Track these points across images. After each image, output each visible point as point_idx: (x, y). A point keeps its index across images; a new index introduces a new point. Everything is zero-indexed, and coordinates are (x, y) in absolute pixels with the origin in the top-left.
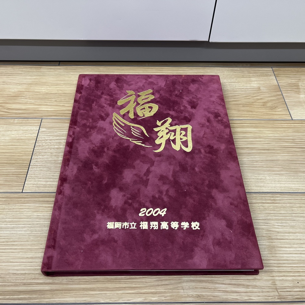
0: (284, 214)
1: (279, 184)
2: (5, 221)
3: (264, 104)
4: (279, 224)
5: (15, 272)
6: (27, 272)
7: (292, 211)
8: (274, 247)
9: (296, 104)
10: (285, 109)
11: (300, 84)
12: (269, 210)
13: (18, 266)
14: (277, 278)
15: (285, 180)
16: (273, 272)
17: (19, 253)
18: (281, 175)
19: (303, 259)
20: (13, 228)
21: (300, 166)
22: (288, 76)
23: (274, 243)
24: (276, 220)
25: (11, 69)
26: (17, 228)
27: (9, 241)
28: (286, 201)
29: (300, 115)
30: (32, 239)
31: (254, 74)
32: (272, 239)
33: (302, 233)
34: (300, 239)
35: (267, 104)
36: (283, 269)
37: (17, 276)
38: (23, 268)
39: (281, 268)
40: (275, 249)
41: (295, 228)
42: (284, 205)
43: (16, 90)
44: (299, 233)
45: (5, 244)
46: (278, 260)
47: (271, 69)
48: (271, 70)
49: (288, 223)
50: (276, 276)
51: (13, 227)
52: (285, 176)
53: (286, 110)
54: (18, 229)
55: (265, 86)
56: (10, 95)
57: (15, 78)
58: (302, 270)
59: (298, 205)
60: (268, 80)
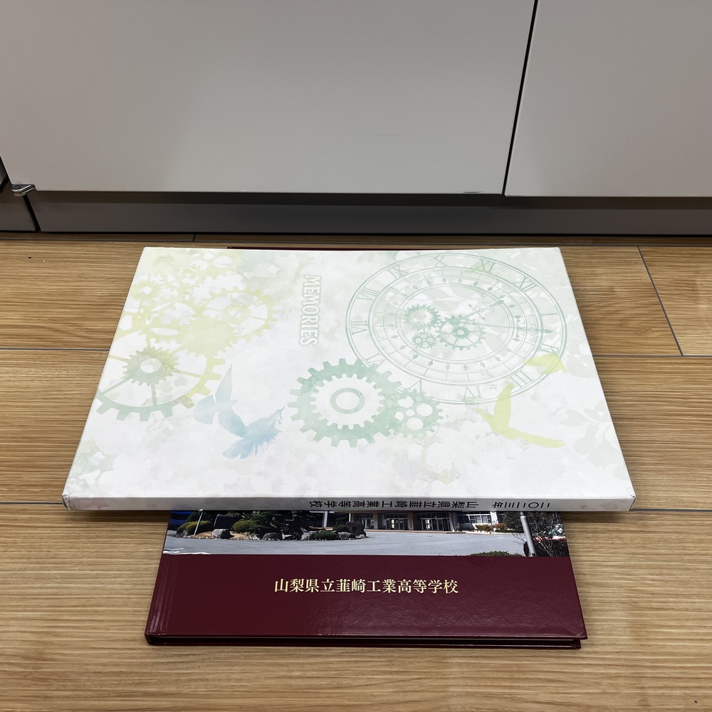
0: (666, 555)
1: (654, 492)
2: (81, 563)
3: (623, 323)
4: (655, 577)
5: (100, 669)
6: (124, 670)
7: (683, 549)
8: (644, 626)
9: (690, 324)
10: (667, 333)
11: (699, 280)
12: (634, 546)
13: (105, 658)
14: (651, 692)
15: (668, 484)
16: (643, 679)
17: (108, 629)
18: (659, 473)
19: (707, 652)
20: (97, 576)
21: (700, 453)
22: (673, 264)
23: (645, 615)
24: (648, 567)
25: (97, 249)
26: (105, 576)
27: (88, 603)
28: (671, 529)
29: (698, 346)
30: (135, 600)
31: (601, 260)
32: (641, 609)
33: (704, 596)
34: (700, 610)
35: (628, 322)
36: (664, 673)
37: (103, 678)
38: (116, 660)
39: (659, 671)
40: (646, 630)
41: (690, 585)
42: (666, 536)
43: (105, 292)
44: (698, 596)
45: (79, 611)
46: (653, 654)
47: (635, 250)
48: (637, 252)
49: (675, 575)
50: (649, 687)
51: (97, 574)
52: (668, 474)
53: (669, 335)
54: (107, 580)
55: (625, 285)
56: (93, 301)
57: (105, 267)
58: (704, 676)
59: (696, 537)
60: (631, 273)
